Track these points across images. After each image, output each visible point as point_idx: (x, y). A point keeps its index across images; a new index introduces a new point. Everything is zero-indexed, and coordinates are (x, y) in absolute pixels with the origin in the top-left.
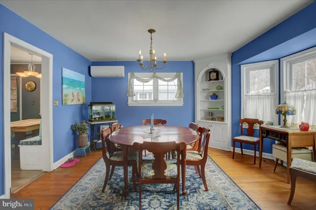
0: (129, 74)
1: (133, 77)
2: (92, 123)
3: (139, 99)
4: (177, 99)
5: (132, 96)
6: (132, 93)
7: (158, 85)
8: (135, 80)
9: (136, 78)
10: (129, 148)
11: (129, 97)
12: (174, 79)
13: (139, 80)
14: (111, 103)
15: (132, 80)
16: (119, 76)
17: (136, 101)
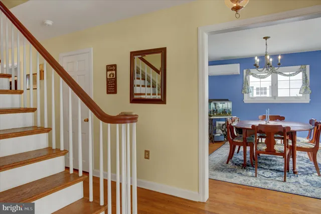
0: (245, 71)
1: (248, 73)
2: (212, 118)
3: (255, 95)
4: (301, 95)
5: (248, 93)
6: (248, 89)
7: (277, 81)
8: (251, 77)
9: (252, 74)
10: (248, 131)
11: (245, 95)
12: (298, 72)
13: (255, 77)
14: (227, 100)
15: (247, 77)
16: (234, 74)
17: (253, 98)
